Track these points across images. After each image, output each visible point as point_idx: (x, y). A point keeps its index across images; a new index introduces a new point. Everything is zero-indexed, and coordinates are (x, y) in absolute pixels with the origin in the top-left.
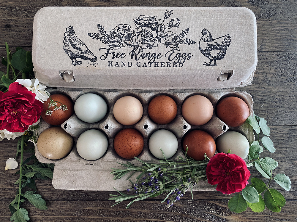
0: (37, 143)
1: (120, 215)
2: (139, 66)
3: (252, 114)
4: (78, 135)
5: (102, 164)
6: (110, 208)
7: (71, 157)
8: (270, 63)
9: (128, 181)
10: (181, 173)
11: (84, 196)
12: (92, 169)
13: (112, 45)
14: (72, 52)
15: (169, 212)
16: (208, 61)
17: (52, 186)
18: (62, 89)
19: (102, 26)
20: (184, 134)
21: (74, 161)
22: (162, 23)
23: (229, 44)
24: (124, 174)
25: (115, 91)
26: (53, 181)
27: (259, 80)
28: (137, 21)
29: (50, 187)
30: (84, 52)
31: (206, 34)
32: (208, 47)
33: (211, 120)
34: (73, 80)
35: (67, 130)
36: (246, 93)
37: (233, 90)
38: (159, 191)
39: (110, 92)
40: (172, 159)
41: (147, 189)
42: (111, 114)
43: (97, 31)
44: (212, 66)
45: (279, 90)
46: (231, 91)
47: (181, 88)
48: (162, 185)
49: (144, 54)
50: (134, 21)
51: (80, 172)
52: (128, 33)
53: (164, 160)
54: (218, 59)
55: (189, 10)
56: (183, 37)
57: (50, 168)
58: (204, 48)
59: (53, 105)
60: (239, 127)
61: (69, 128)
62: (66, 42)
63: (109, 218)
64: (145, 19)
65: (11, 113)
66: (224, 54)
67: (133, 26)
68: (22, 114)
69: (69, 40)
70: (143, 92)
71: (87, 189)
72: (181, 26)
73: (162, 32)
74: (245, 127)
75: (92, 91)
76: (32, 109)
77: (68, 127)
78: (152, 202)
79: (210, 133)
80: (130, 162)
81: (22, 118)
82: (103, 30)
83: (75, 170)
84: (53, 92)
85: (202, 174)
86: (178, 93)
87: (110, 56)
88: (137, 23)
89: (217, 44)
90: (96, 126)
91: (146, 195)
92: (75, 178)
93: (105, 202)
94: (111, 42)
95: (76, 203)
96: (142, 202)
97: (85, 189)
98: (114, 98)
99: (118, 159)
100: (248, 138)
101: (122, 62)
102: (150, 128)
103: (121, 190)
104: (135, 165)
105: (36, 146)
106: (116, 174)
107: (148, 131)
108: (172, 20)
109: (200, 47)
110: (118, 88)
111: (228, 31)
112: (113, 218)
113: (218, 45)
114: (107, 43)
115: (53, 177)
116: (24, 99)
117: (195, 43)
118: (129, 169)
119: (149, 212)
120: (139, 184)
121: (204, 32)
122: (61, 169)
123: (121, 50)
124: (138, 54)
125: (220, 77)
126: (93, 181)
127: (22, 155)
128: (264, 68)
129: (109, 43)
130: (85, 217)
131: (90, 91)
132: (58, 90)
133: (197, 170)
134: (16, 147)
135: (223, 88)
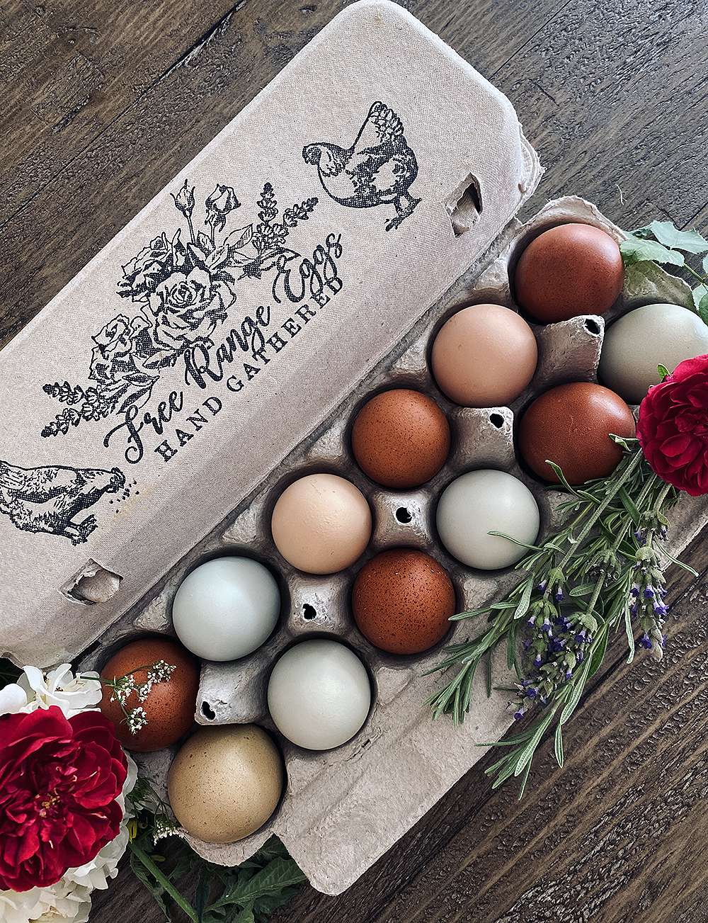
0: (180, 826)
1: (559, 800)
2: (238, 387)
3: (620, 234)
4: (261, 706)
5: (390, 720)
6: (517, 807)
7: (299, 777)
8: (536, 84)
9: (494, 694)
10: (603, 542)
11: (426, 841)
12: (379, 755)
13: (126, 404)
14: (45, 516)
15: (669, 673)
16: (390, 212)
17: (325, 897)
18: (112, 634)
19: (56, 383)
20: (512, 443)
21: (317, 779)
22: (192, 234)
23: (400, 123)
24: (466, 688)
25: (243, 507)
26: (314, 884)
27: (550, 147)
28: (129, 288)
29: (323, 904)
30: (74, 486)
31: (320, 155)
32: (355, 178)
33: (542, 347)
34: (115, 583)
35: (222, 716)
36: (555, 201)
37: (517, 227)
38: (594, 640)
39: (234, 522)
40: (546, 534)
41: (560, 665)
42: (290, 573)
43: (57, 406)
44: (412, 212)
45: (622, 124)
46: (517, 232)
47: (393, 343)
48: (588, 620)
49: (223, 346)
50: (121, 294)
51: (356, 790)
52: (136, 337)
53: (531, 553)
54: (409, 182)
55: (225, 142)
56: (274, 215)
57: (275, 856)
58: (348, 191)
59: (128, 691)
60: (621, 296)
61: (219, 710)
62: (8, 506)
63: (541, 835)
64: (140, 265)
65: (43, 814)
66: (409, 157)
67: (131, 308)
68: (71, 790)
69: (11, 493)
70: (312, 445)
71: (417, 817)
72: (244, 195)
73: (213, 254)
74: (637, 282)
75: (188, 562)
76: (83, 751)
77: (216, 707)
78: (604, 689)
79: (573, 377)
80: (451, 644)
81: (79, 798)
82: (70, 390)
83: (339, 800)
84: (98, 660)
85: (656, 492)
86: (399, 362)
87: (147, 434)
88: (135, 293)
89: (371, 150)
90: (282, 640)
91: (576, 683)
92: (359, 819)
93: (491, 806)
94: (114, 399)
95: (424, 879)
96: (580, 712)
97: (412, 822)
98: (258, 527)
99: (415, 666)
100: (669, 299)
101: (191, 419)
102: (417, 507)
103: (501, 732)
104: (471, 639)
105: (187, 837)
106: (449, 708)
107: (419, 521)
108: (209, 203)
109: (337, 199)
110: (243, 495)
111: (364, 96)
112: (552, 824)
113: (375, 150)
114: (110, 410)
115: (305, 870)
116: (37, 746)
117: (315, 200)
118: (467, 661)
119: (623, 719)
120: (529, 675)
121: (310, 154)
122: (304, 832)
123: (161, 393)
124: (208, 362)
125: (458, 222)
126: (411, 779)
127: (174, 895)
128: (534, 109)
129: (114, 407)
130: (481, 892)
131: (184, 569)
132: (105, 643)
133: (635, 496)
134: (142, 887)
135: (490, 243)
